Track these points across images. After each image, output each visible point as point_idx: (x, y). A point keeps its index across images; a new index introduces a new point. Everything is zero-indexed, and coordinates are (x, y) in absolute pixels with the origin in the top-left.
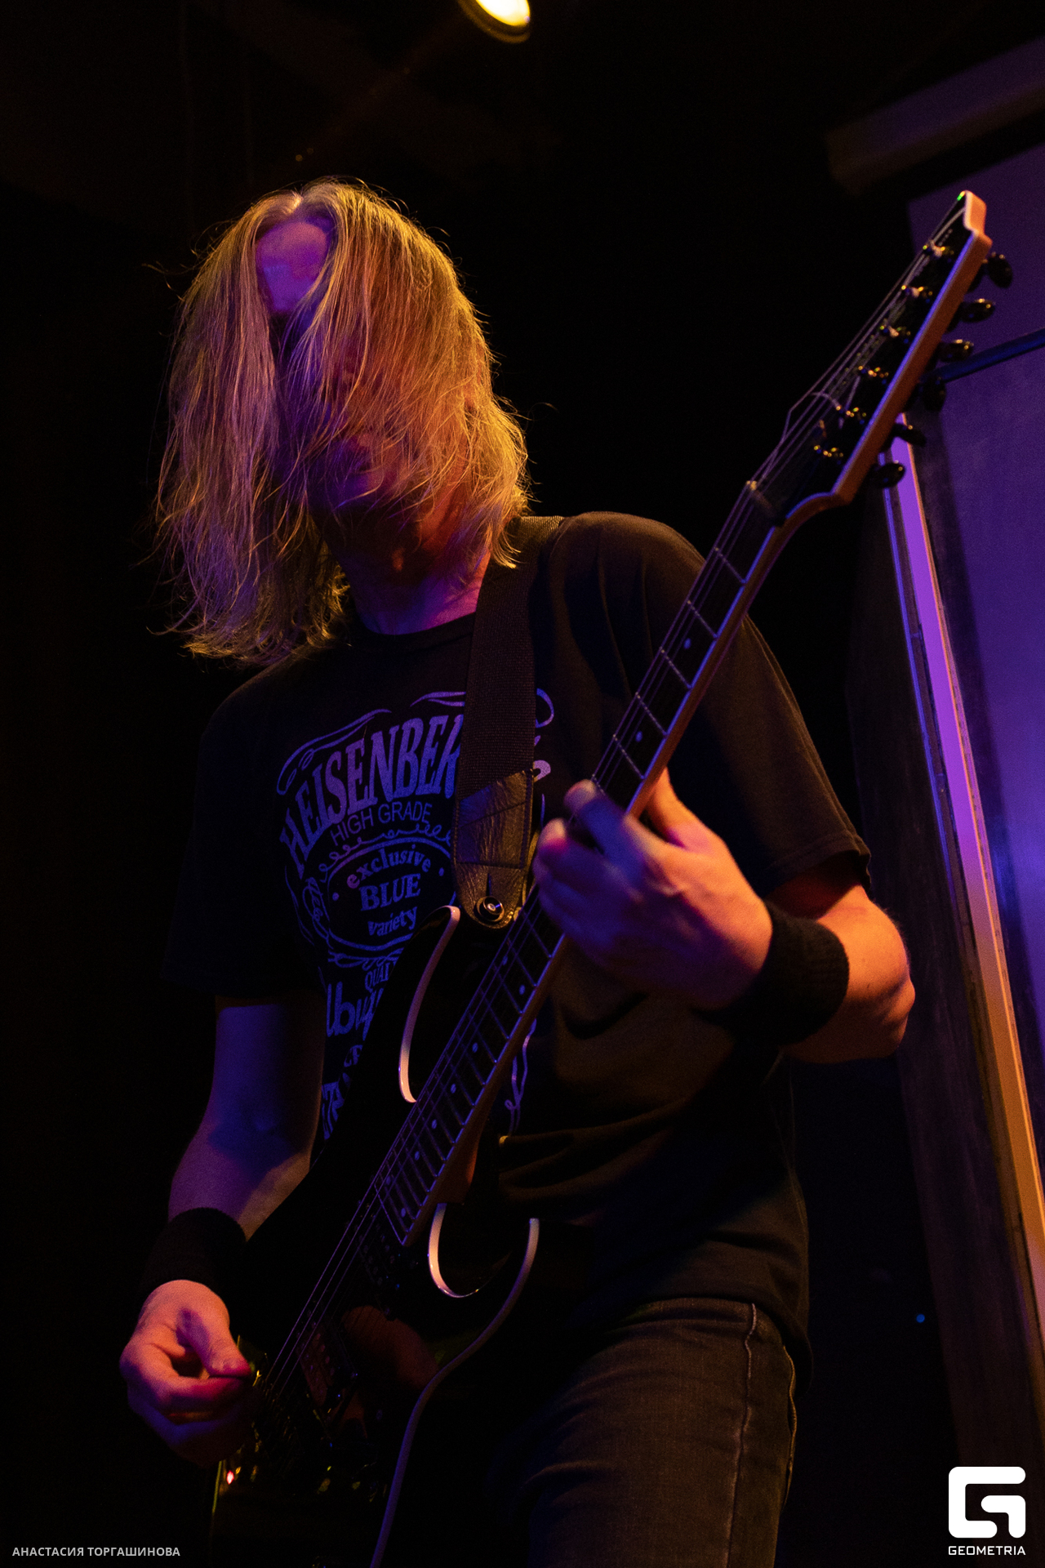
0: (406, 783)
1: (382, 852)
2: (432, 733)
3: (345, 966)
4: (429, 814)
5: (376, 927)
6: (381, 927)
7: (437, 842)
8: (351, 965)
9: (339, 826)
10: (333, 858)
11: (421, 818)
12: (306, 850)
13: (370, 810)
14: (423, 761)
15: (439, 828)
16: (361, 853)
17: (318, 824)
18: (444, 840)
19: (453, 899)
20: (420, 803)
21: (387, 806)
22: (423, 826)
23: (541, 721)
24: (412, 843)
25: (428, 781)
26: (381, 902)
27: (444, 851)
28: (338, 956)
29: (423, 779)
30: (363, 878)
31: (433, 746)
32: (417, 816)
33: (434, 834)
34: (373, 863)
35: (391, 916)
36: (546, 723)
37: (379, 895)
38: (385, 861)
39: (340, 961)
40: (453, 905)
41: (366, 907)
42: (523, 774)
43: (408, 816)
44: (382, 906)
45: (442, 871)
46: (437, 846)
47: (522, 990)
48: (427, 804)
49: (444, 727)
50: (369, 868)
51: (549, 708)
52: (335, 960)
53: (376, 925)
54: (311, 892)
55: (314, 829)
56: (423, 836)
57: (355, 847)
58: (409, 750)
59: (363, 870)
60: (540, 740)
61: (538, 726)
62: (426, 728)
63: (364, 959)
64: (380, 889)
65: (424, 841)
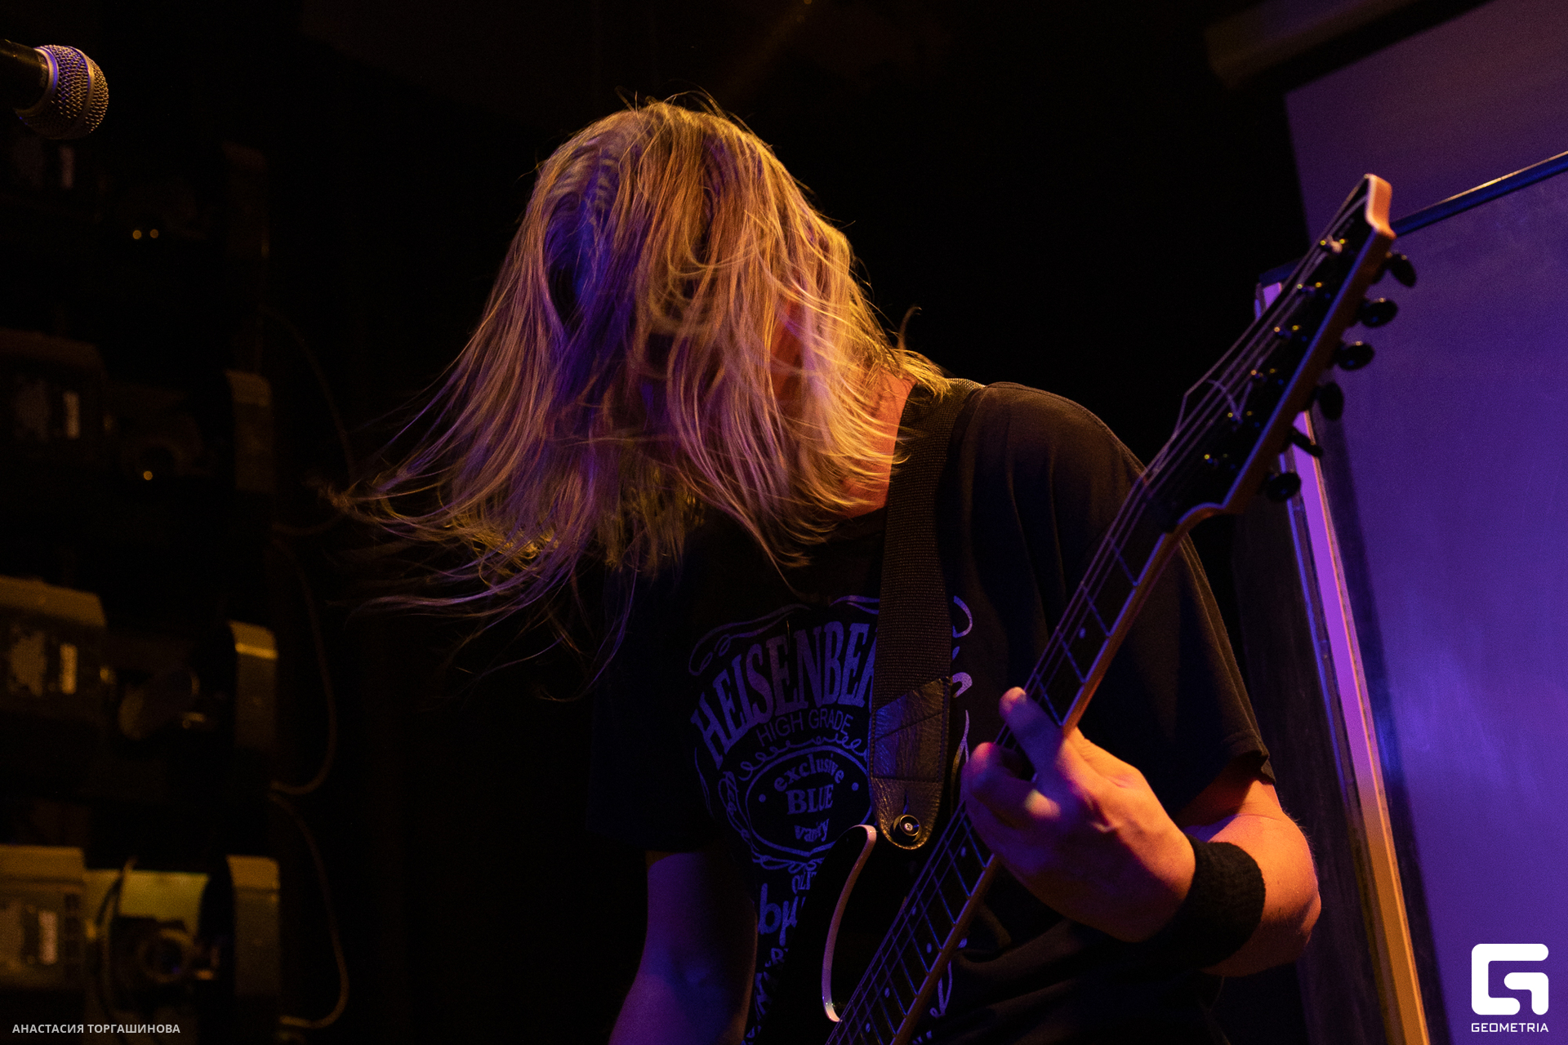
0: (831, 691)
1: (811, 757)
2: (853, 640)
3: (771, 868)
4: (848, 725)
5: (803, 831)
6: (808, 832)
7: (853, 754)
8: (776, 868)
9: (765, 727)
10: (759, 758)
11: (840, 729)
12: (727, 744)
13: (800, 713)
14: (845, 670)
15: (858, 742)
16: (789, 756)
17: (743, 720)
18: (862, 754)
19: (867, 816)
20: (841, 713)
21: (816, 711)
22: (841, 737)
23: (960, 631)
24: (831, 752)
25: (850, 691)
26: (808, 808)
27: (860, 766)
28: (763, 859)
29: (844, 690)
30: (791, 781)
31: (855, 655)
32: (837, 726)
33: (852, 746)
34: (801, 767)
35: (817, 824)
36: (965, 633)
37: (806, 800)
38: (812, 767)
39: (765, 863)
40: (867, 824)
41: (792, 810)
42: (939, 682)
43: (831, 725)
44: (809, 811)
45: (855, 786)
46: (854, 760)
47: (929, 948)
48: (848, 716)
49: (866, 635)
50: (797, 772)
51: (968, 620)
52: (761, 861)
53: (804, 829)
54: (728, 786)
55: (738, 724)
56: (840, 746)
57: (784, 750)
58: (833, 656)
59: (791, 774)
60: (960, 652)
61: (955, 635)
62: (847, 634)
63: (791, 862)
64: (807, 793)
65: (839, 751)
